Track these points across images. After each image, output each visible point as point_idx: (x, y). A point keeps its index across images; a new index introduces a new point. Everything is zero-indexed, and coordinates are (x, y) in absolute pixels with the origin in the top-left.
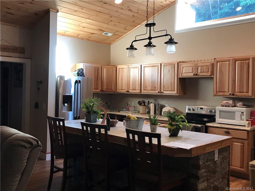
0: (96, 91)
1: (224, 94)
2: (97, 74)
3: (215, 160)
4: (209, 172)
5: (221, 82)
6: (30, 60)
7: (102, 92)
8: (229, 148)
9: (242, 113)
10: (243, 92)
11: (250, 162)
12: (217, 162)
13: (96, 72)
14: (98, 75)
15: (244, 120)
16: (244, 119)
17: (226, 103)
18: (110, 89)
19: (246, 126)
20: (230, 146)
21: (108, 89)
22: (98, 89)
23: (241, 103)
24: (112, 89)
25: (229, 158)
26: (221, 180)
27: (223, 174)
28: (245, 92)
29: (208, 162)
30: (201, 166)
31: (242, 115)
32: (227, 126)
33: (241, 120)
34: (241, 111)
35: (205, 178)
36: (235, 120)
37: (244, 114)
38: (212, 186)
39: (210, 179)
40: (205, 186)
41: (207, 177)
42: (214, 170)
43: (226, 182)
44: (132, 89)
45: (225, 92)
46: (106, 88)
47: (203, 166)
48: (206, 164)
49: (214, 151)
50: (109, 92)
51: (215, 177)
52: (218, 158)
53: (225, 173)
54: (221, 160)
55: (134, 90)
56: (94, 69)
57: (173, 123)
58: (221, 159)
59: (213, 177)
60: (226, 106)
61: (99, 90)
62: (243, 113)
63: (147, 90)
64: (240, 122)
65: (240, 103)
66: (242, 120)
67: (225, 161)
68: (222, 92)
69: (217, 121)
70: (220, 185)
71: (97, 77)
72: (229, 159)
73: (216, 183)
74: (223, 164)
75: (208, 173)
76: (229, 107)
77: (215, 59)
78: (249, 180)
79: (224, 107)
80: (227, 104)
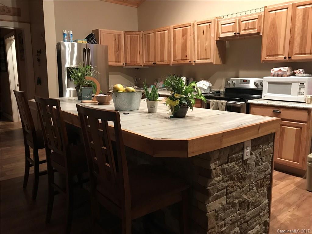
0: (118, 64)
1: (276, 58)
2: (118, 43)
3: (245, 158)
4: (231, 178)
5: (273, 41)
6: (29, 24)
7: (126, 65)
8: (273, 137)
9: (301, 84)
10: (305, 54)
11: (309, 154)
12: (247, 162)
13: (117, 40)
14: (119, 45)
15: (303, 94)
16: (304, 92)
17: (278, 71)
18: (135, 62)
19: (306, 103)
20: (274, 133)
21: (133, 62)
22: (120, 62)
23: (301, 70)
24: (137, 62)
25: (273, 153)
26: (255, 190)
27: (259, 180)
28: (308, 54)
29: (229, 164)
30: (214, 171)
31: (302, 87)
32: (278, 103)
33: (299, 94)
34: (299, 81)
35: (222, 191)
36: (290, 94)
37: (304, 86)
38: (237, 201)
39: (234, 192)
40: (222, 204)
41: (227, 189)
42: (242, 175)
43: (266, 191)
44: (159, 60)
45: (278, 55)
46: (130, 61)
47: (218, 170)
48: (225, 166)
49: (244, 142)
50: (134, 65)
51: (243, 187)
52: (251, 154)
53: (265, 178)
54: (257, 157)
55: (162, 61)
56: (114, 36)
57: (177, 96)
58: (258, 155)
59: (238, 186)
60: (278, 76)
61: (122, 64)
62: (304, 84)
63: (178, 60)
64: (298, 97)
65: (299, 70)
66: (301, 94)
67: (264, 158)
68: (273, 55)
69: (264, 97)
70: (254, 198)
71: (117, 46)
72: (272, 155)
73: (245, 197)
74: (260, 164)
75: (229, 182)
76: (282, 76)
77: (265, 7)
78: (305, 178)
79: (276, 76)
80: (280, 73)
